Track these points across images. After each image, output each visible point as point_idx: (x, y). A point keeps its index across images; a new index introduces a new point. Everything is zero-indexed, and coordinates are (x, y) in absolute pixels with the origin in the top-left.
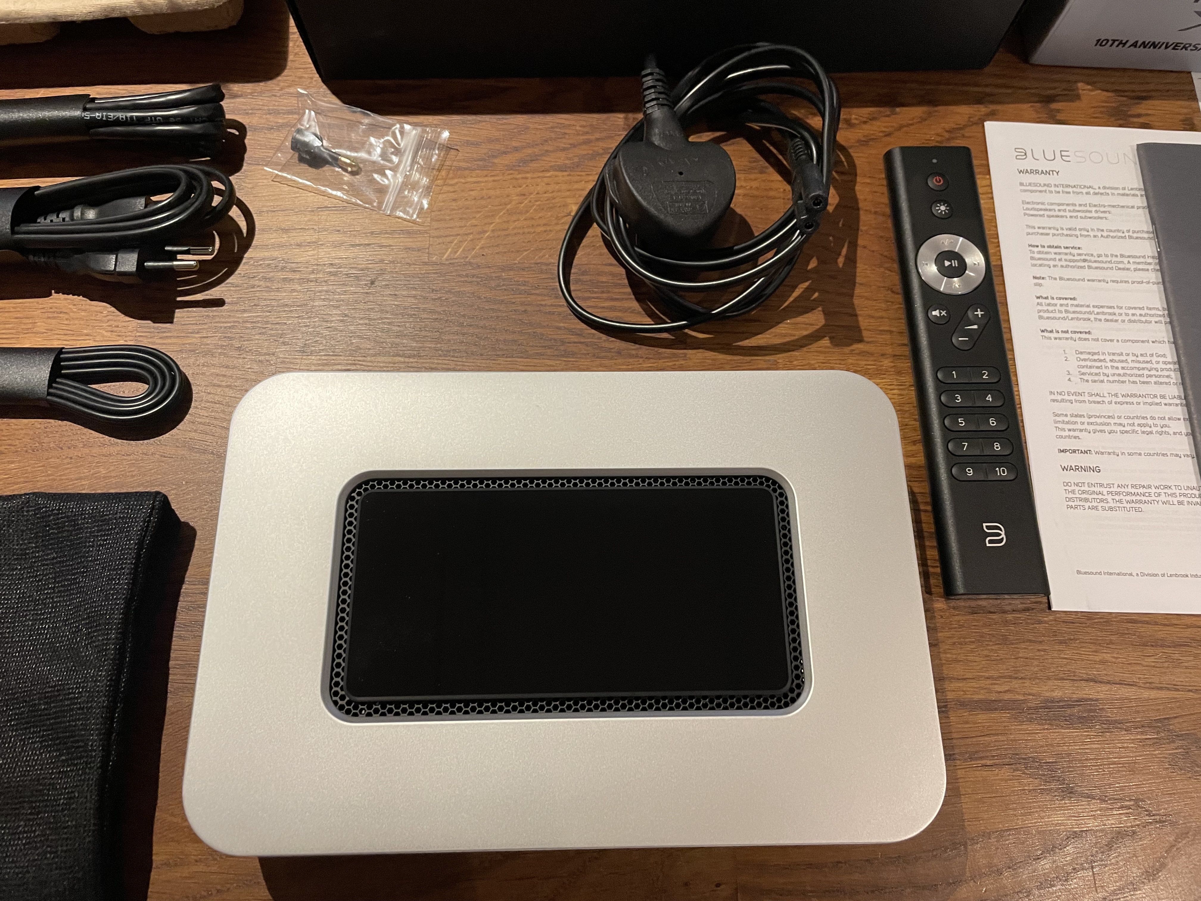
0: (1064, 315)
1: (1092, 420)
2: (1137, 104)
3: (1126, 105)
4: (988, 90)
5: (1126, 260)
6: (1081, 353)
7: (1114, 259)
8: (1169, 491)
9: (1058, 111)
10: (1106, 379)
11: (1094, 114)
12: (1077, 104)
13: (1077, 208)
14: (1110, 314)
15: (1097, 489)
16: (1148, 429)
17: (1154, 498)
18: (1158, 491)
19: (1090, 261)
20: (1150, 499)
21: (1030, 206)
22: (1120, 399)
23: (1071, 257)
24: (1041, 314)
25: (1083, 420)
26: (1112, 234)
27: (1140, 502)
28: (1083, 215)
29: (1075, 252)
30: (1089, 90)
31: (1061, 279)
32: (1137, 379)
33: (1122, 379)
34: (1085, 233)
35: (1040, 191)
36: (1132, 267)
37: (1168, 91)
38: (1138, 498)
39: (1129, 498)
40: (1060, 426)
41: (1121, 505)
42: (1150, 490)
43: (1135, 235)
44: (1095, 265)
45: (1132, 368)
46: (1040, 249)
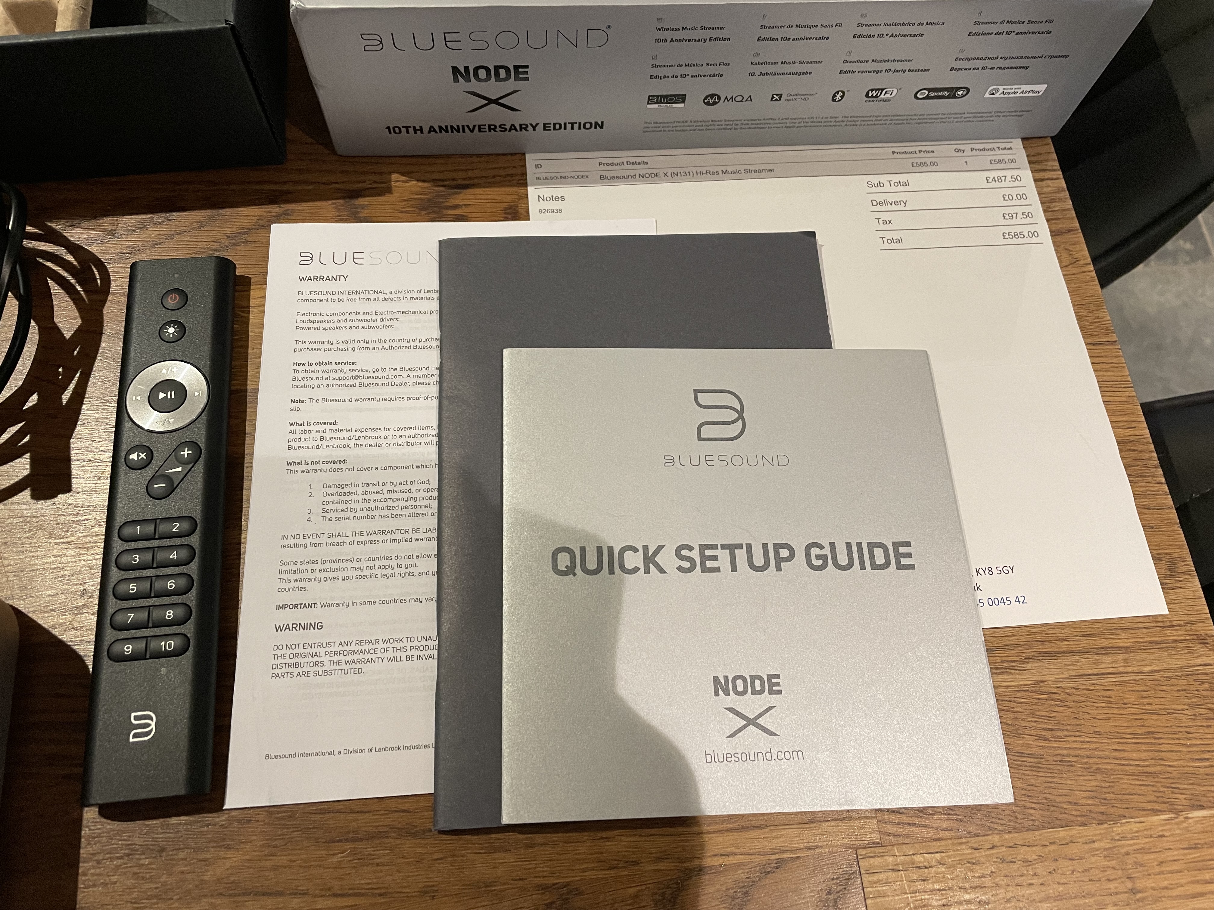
0: (319, 442)
1: (327, 566)
2: (454, 194)
3: (442, 196)
4: (286, 187)
5: (405, 374)
6: (330, 486)
7: (393, 373)
8: (398, 645)
9: (363, 207)
10: (353, 514)
11: (404, 208)
12: (387, 198)
13: (361, 317)
14: (373, 438)
15: (313, 651)
16: (390, 571)
17: (379, 655)
18: (385, 646)
19: (364, 378)
20: (374, 656)
21: (305, 318)
22: (365, 538)
23: (342, 375)
24: (291, 444)
25: (315, 566)
26: (394, 345)
27: (362, 661)
28: (365, 324)
29: (347, 368)
30: (403, 181)
31: (324, 400)
32: (389, 513)
33: (371, 513)
34: (364, 346)
35: (321, 300)
36: (411, 381)
37: (494, 177)
38: (361, 656)
39: (349, 658)
40: (285, 576)
41: (338, 667)
42: (377, 646)
43: (422, 344)
44: (367, 382)
45: (386, 500)
46: (306, 367)
